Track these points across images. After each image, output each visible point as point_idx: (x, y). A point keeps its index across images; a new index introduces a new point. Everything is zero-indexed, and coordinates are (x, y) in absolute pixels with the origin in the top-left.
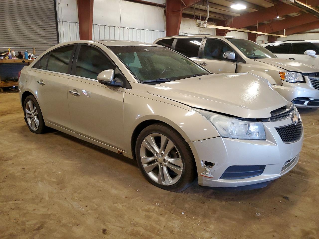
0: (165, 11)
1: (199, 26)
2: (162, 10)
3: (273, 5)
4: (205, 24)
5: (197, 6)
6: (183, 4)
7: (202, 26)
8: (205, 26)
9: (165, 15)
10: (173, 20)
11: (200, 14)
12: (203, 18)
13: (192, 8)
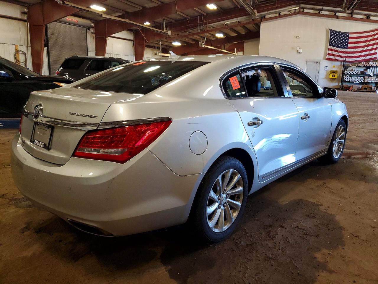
0: (134, 44)
1: (156, 54)
2: (132, 43)
3: (195, 43)
4: (159, 53)
5: (154, 42)
6: (146, 41)
7: (157, 54)
8: (159, 54)
9: (134, 46)
10: (140, 49)
11: (157, 46)
12: (158, 48)
13: (152, 43)
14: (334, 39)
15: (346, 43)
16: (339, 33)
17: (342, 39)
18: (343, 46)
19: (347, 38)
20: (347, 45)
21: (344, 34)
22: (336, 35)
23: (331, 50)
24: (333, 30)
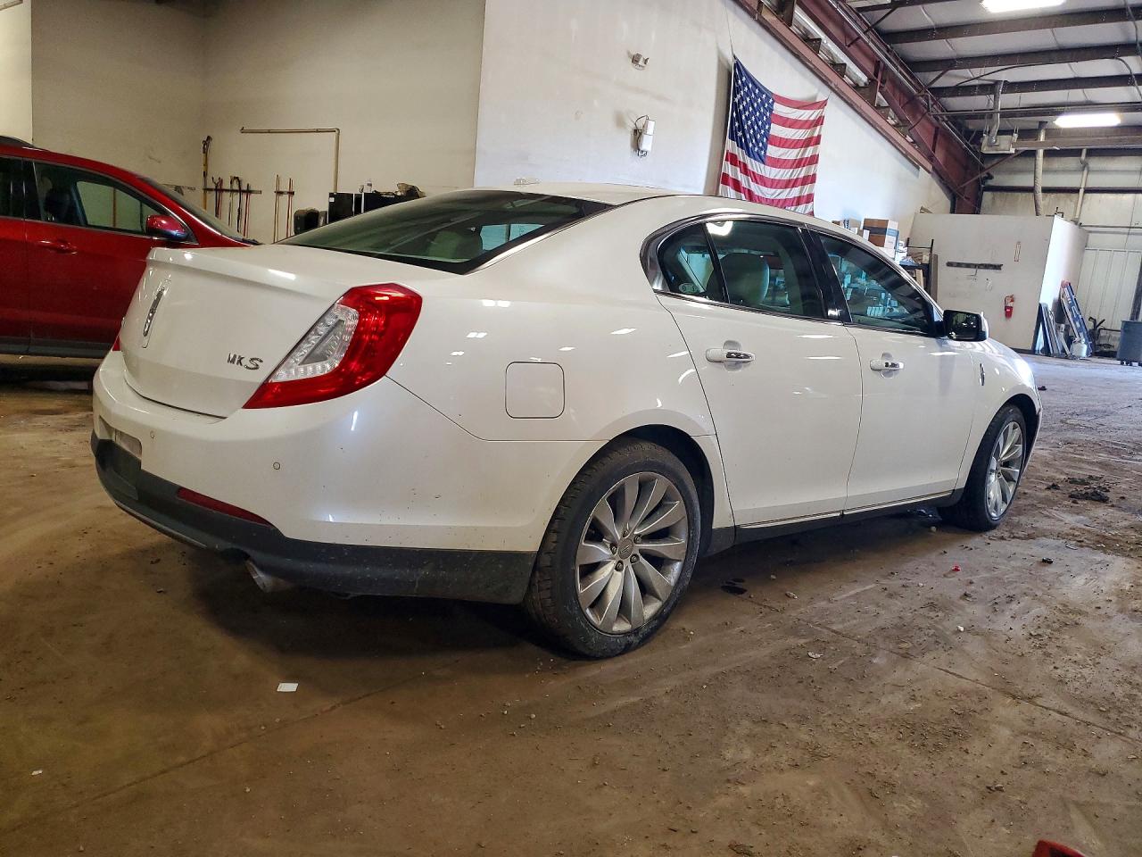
14: (741, 107)
15: (765, 139)
16: (755, 84)
17: (758, 114)
18: (756, 149)
19: (768, 114)
20: (765, 148)
21: (764, 96)
22: (747, 94)
23: (733, 159)
24: (743, 67)
